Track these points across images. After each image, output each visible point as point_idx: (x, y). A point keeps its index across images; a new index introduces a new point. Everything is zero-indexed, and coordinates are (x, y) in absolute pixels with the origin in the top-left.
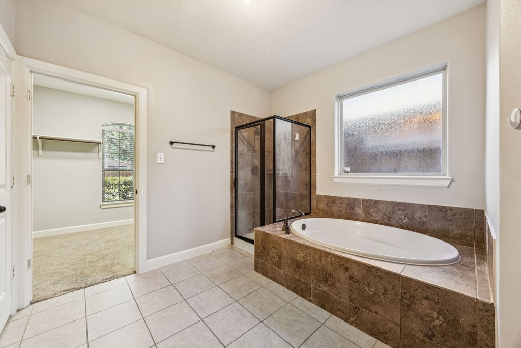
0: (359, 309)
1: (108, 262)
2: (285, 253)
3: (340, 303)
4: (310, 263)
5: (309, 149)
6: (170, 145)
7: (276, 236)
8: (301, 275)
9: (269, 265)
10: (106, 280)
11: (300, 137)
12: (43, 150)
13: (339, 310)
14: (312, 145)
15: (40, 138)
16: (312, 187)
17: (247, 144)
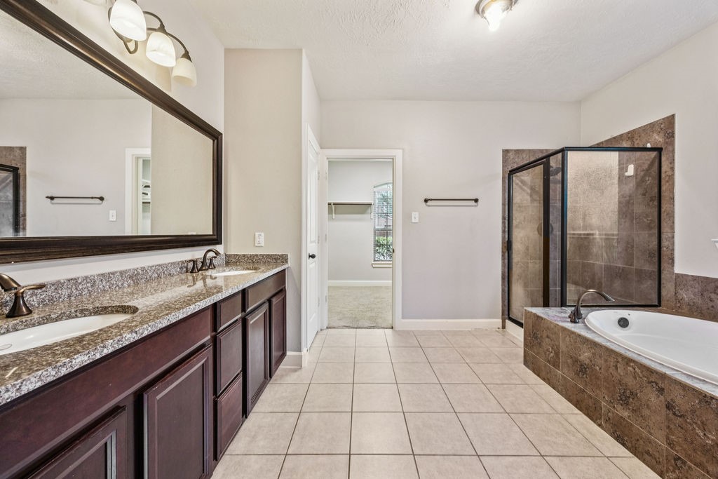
0: (684, 463)
1: (374, 314)
2: (563, 347)
3: (650, 443)
4: (600, 369)
5: (656, 190)
6: (424, 203)
7: (551, 322)
8: (586, 385)
9: (542, 360)
10: (370, 328)
11: (636, 170)
12: (335, 214)
13: (648, 453)
14: (663, 182)
15: (334, 204)
16: (664, 259)
17: (529, 191)
